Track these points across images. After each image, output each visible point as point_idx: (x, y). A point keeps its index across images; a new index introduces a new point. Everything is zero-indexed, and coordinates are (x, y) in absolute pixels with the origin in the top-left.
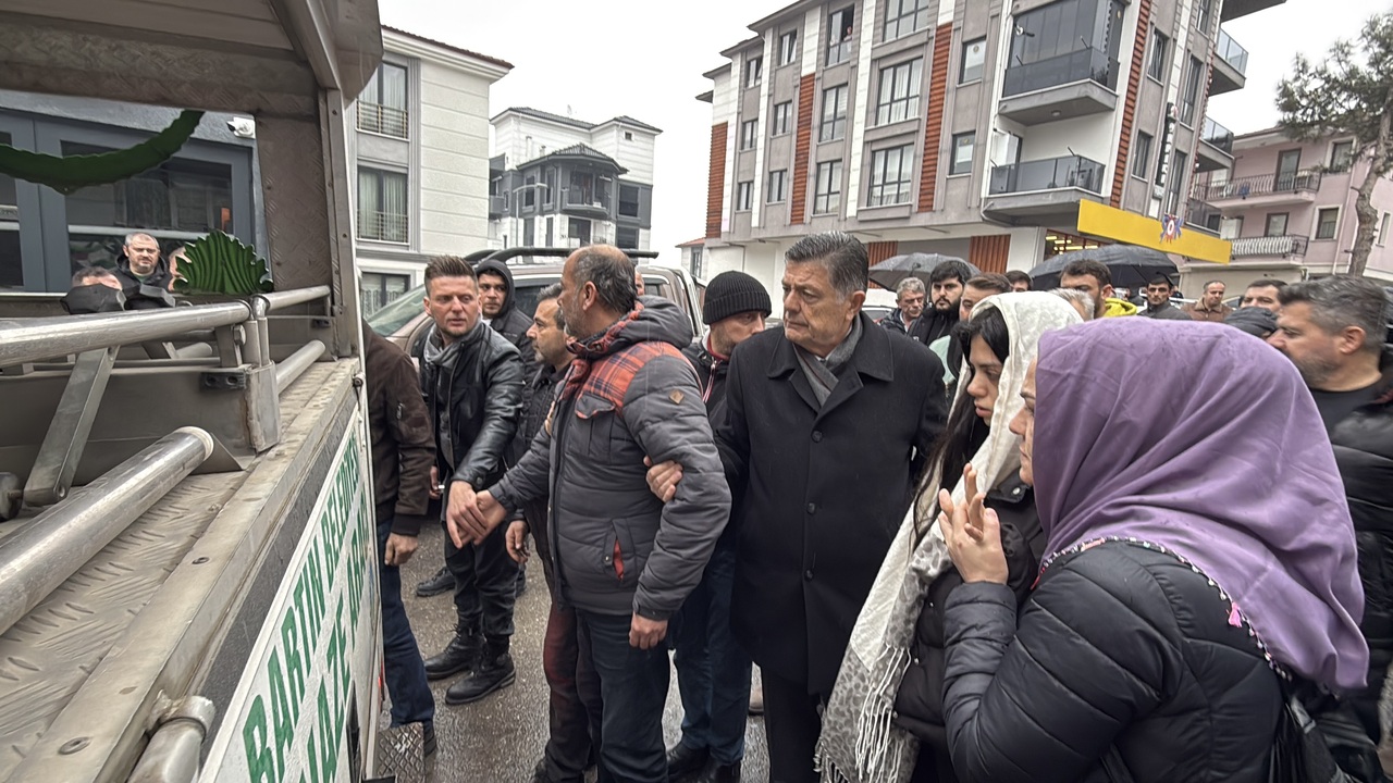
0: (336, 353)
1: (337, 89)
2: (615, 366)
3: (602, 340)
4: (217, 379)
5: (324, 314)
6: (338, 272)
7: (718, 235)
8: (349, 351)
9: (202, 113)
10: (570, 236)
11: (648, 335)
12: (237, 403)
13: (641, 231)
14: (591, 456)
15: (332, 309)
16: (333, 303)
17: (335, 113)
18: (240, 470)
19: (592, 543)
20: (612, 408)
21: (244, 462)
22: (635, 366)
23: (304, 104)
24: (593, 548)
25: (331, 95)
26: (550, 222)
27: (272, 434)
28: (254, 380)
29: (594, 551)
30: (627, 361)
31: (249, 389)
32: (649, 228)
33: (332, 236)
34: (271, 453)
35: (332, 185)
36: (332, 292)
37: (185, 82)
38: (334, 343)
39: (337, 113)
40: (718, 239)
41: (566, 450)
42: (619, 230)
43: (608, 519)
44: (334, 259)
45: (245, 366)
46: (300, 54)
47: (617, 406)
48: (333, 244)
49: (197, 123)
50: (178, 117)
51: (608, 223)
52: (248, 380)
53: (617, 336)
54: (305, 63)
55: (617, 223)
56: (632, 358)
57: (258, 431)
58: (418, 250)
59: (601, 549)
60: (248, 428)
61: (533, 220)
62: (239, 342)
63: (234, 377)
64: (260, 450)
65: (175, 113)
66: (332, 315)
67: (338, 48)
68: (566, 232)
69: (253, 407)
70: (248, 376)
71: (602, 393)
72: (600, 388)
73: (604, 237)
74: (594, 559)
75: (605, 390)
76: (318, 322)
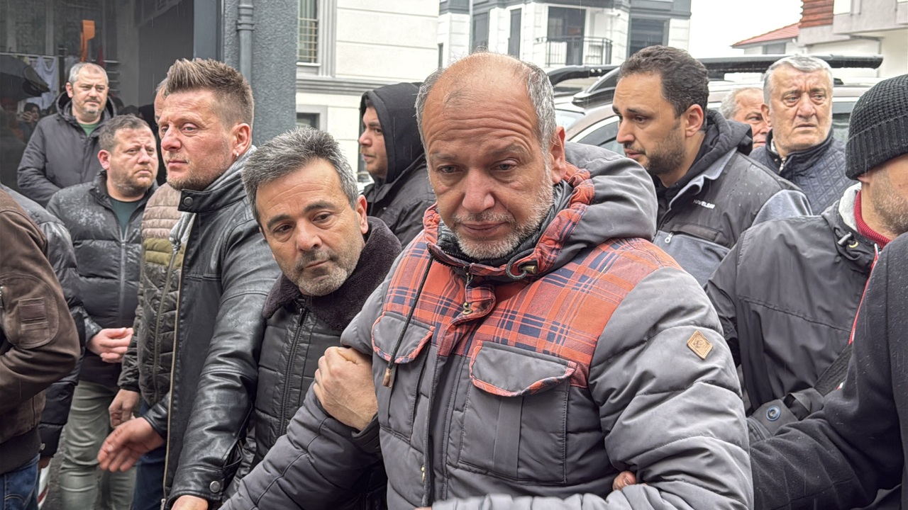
7: (828, 20)
10: (549, 40)
11: (617, 229)
13: (674, 23)
14: (523, 470)
20: (569, 372)
26: (516, 17)
32: (687, 16)
40: (826, 28)
41: (451, 458)
42: (635, 24)
51: (615, 12)
53: (566, 240)
55: (632, 10)
58: (332, 73)
61: (487, 13)
68: (543, 32)
71: (539, 345)
72: (534, 332)
73: (608, 36)
75: (548, 338)
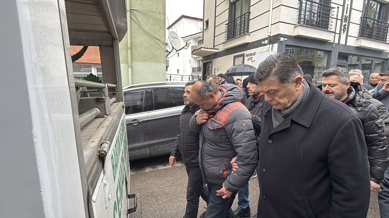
0: (118, 101)
1: (117, 39)
2: (222, 112)
3: (217, 107)
4: (99, 99)
5: (115, 92)
6: (118, 82)
8: (121, 100)
9: (88, 47)
12: (103, 104)
15: (117, 90)
16: (117, 89)
17: (117, 44)
18: (105, 117)
19: (216, 166)
20: (221, 126)
21: (105, 116)
22: (229, 112)
23: (110, 43)
24: (216, 167)
25: (116, 40)
27: (109, 111)
28: (106, 99)
29: (216, 169)
30: (226, 110)
31: (105, 102)
33: (117, 73)
34: (109, 115)
35: (116, 61)
36: (117, 86)
37: (84, 40)
38: (118, 98)
39: (117, 45)
43: (221, 159)
44: (117, 79)
45: (104, 97)
46: (109, 32)
47: (223, 126)
48: (117, 75)
49: (87, 49)
50: (83, 48)
52: (105, 100)
53: (221, 104)
54: (111, 34)
56: (227, 109)
57: (107, 111)
59: (219, 168)
60: (105, 110)
62: (103, 92)
63: (102, 99)
64: (107, 114)
65: (82, 47)
66: (117, 92)
67: (117, 30)
69: (106, 105)
70: (105, 99)
71: (217, 121)
72: (216, 119)
74: (216, 171)
75: (218, 120)
76: (114, 93)
